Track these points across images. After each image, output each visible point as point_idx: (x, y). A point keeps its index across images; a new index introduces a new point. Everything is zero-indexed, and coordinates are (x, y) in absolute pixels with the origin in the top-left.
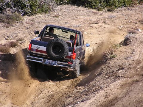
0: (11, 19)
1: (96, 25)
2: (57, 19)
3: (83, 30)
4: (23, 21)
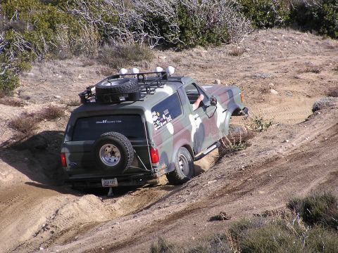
0: (123, 56)
1: (312, 76)
2: (235, 58)
3: (273, 85)
4: (150, 62)
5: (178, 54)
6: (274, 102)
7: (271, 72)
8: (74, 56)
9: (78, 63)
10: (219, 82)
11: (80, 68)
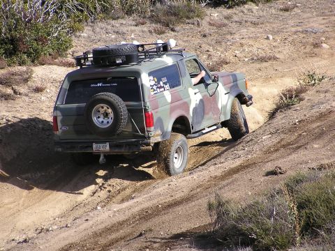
0: (175, 14)
2: (287, 14)
3: (324, 39)
4: (202, 19)
5: (230, 11)
6: (326, 56)
7: (322, 26)
8: (126, 16)
9: (131, 22)
10: (271, 37)
11: (133, 28)
